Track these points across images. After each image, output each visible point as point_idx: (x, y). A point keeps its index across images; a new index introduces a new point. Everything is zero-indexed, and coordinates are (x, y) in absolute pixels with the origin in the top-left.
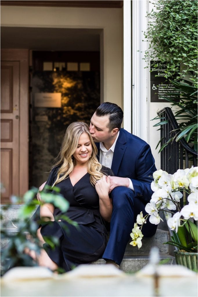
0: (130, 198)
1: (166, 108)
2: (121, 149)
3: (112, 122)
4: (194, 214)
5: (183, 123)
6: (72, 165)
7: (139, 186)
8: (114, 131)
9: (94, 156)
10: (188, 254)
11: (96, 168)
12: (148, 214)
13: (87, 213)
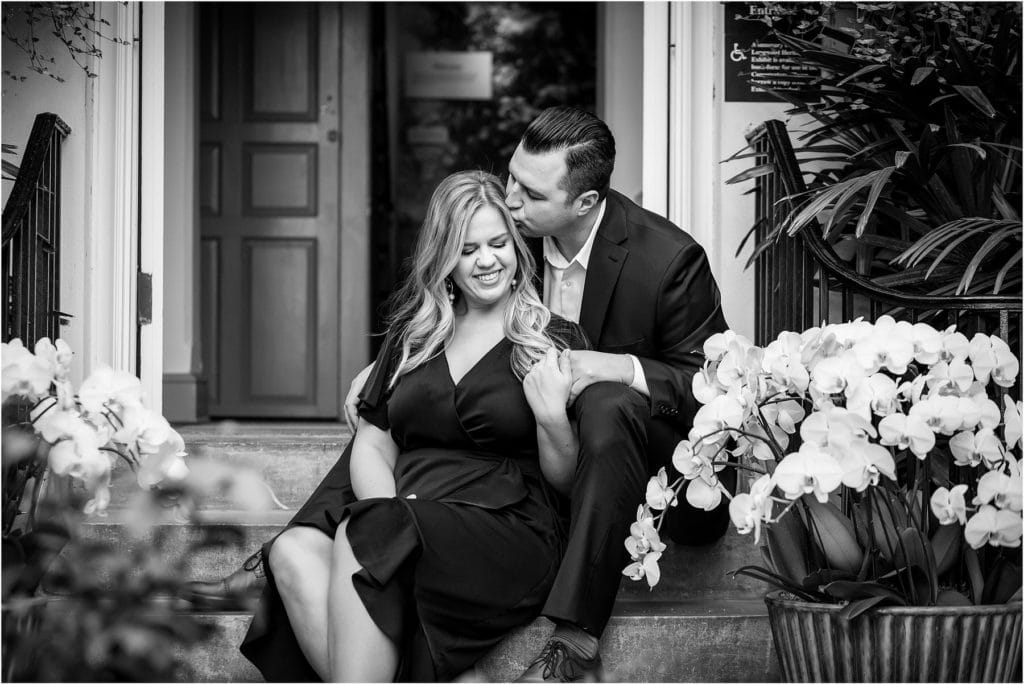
0: (634, 420)
1: (769, 124)
2: (610, 258)
3: (576, 171)
4: (815, 483)
5: (826, 172)
6: (448, 312)
7: (668, 382)
8: (586, 202)
9: (526, 280)
10: (805, 609)
11: (532, 320)
12: (683, 475)
13: (500, 471)
